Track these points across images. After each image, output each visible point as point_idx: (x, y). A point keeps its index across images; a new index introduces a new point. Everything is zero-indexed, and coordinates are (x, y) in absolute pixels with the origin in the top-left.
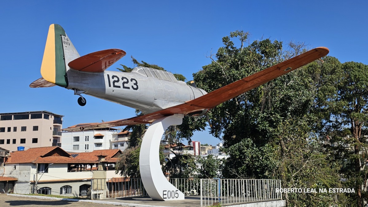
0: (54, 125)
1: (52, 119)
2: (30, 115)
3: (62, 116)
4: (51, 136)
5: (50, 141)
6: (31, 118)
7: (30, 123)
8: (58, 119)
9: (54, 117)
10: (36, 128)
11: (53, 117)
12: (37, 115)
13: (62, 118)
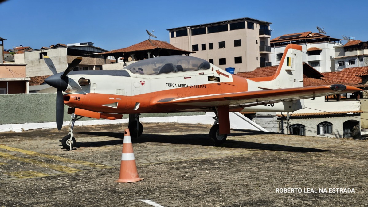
0: (260, 37)
1: (257, 28)
2: (229, 25)
3: (269, 24)
4: (258, 53)
5: (257, 60)
6: (231, 29)
7: (229, 36)
8: (264, 28)
9: (260, 25)
10: (238, 43)
11: (258, 25)
12: (237, 25)
13: (269, 27)
